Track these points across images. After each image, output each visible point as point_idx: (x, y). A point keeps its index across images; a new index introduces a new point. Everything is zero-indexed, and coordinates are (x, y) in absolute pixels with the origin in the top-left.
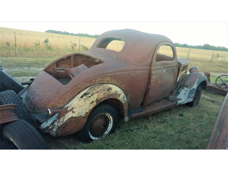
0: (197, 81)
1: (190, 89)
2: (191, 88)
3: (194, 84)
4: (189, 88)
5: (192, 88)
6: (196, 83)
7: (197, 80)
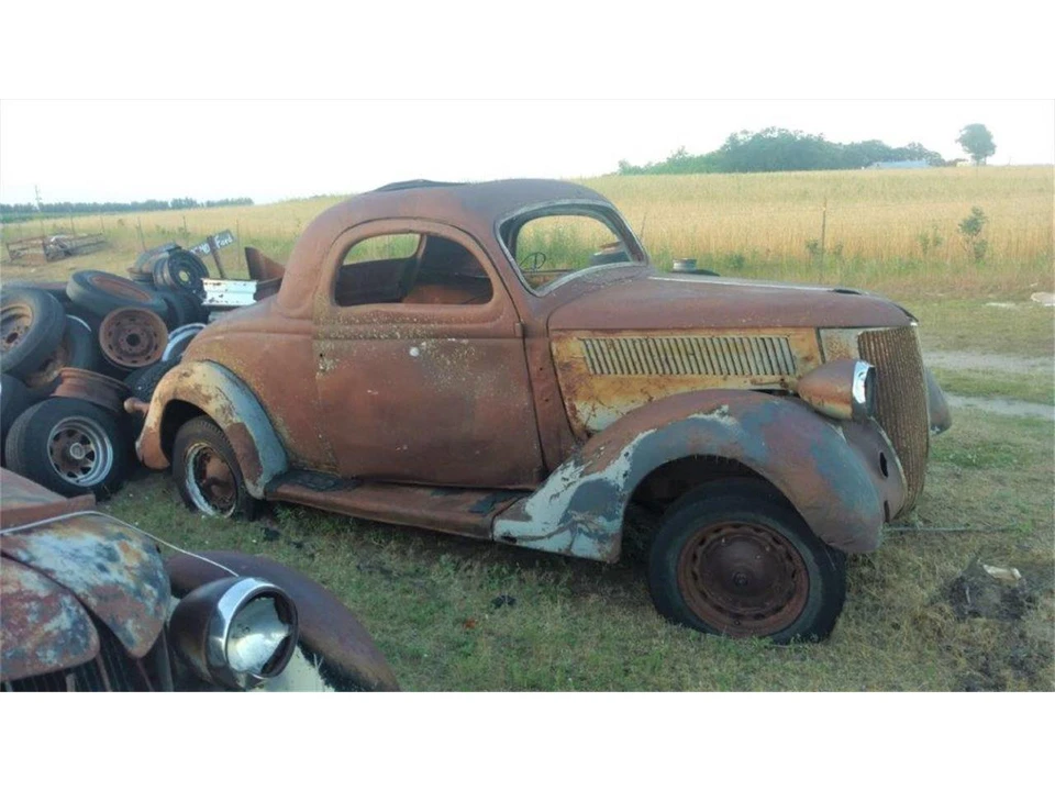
0: (635, 442)
1: (586, 479)
2: (588, 474)
3: (615, 455)
4: (582, 468)
5: (594, 477)
6: (623, 452)
7: (641, 436)
